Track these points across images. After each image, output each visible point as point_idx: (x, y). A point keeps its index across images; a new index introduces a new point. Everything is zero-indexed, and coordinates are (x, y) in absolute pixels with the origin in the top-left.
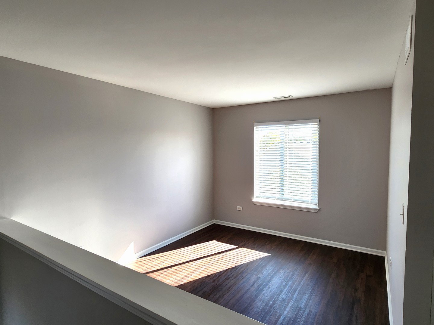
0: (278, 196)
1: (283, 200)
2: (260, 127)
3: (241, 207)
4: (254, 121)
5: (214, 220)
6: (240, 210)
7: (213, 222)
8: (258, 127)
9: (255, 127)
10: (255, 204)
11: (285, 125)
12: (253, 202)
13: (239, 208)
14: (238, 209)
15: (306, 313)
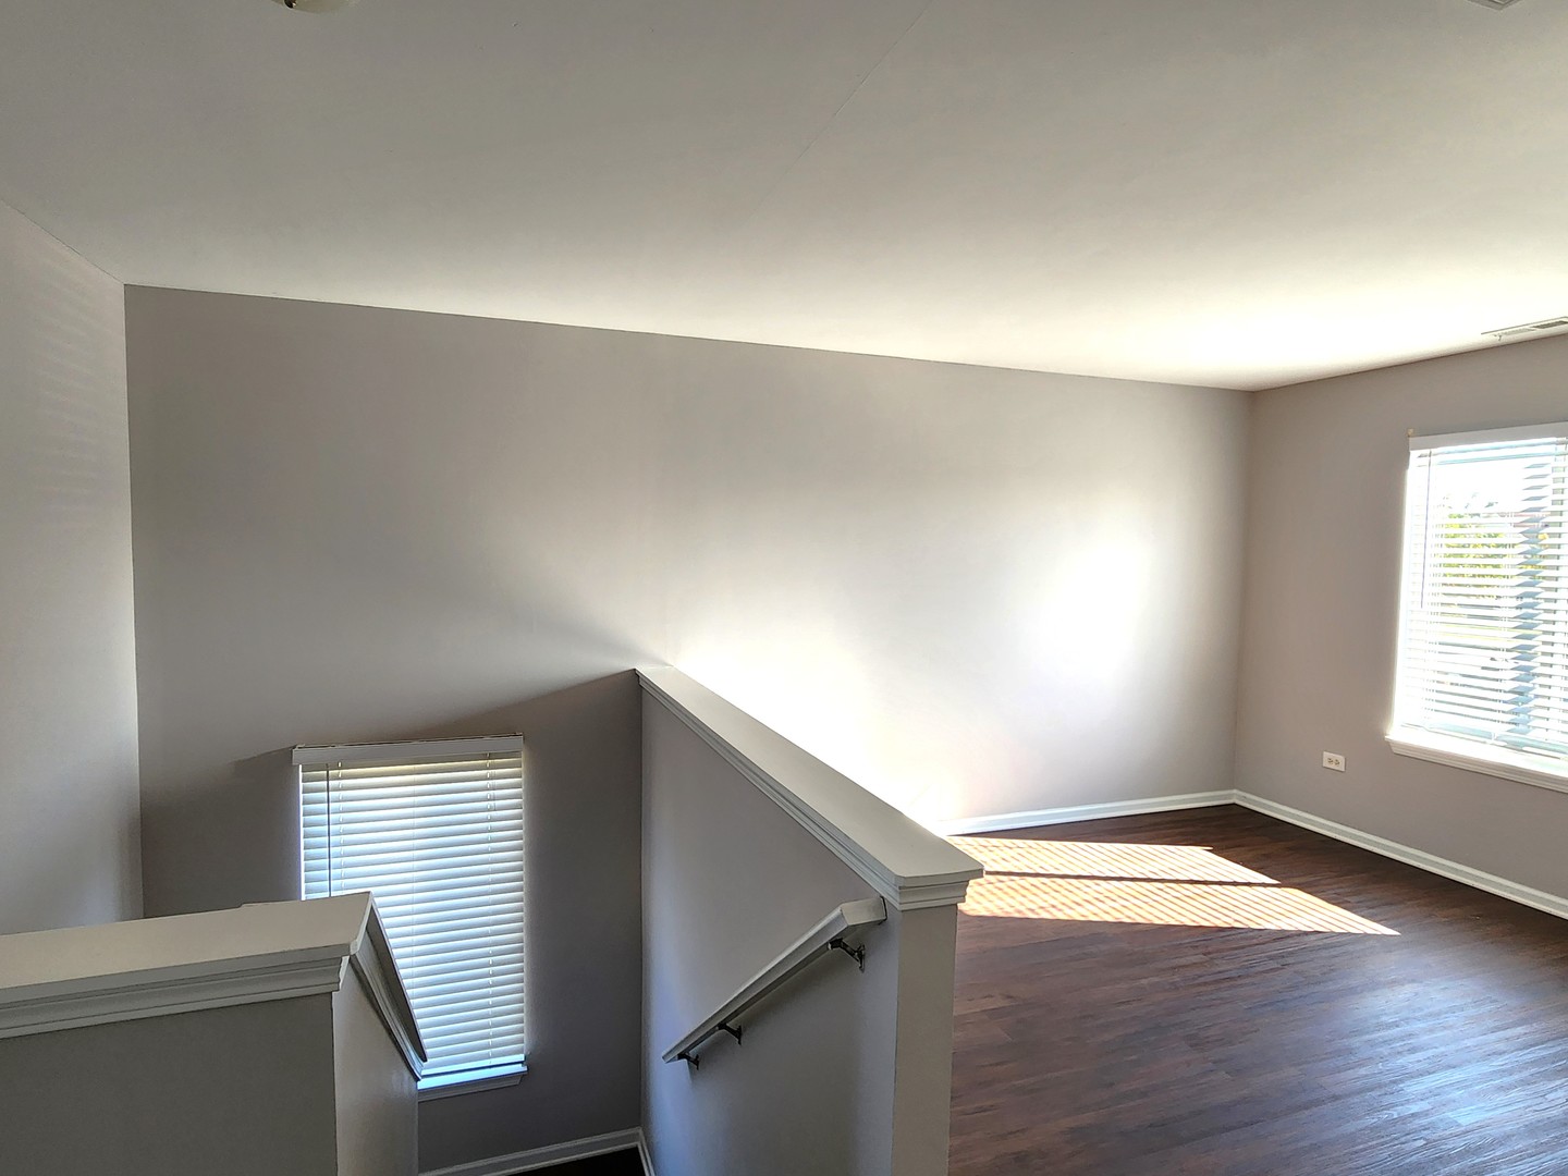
0: (1500, 730)
1: (1525, 749)
2: (1434, 451)
3: (1341, 759)
4: (1411, 431)
5: (1235, 791)
6: (1333, 766)
7: (1230, 796)
8: (1427, 451)
9: (1414, 454)
10: (1395, 750)
11: (1554, 439)
12: (1388, 745)
13: (1330, 761)
14: (1326, 764)
15: (1410, 1109)
